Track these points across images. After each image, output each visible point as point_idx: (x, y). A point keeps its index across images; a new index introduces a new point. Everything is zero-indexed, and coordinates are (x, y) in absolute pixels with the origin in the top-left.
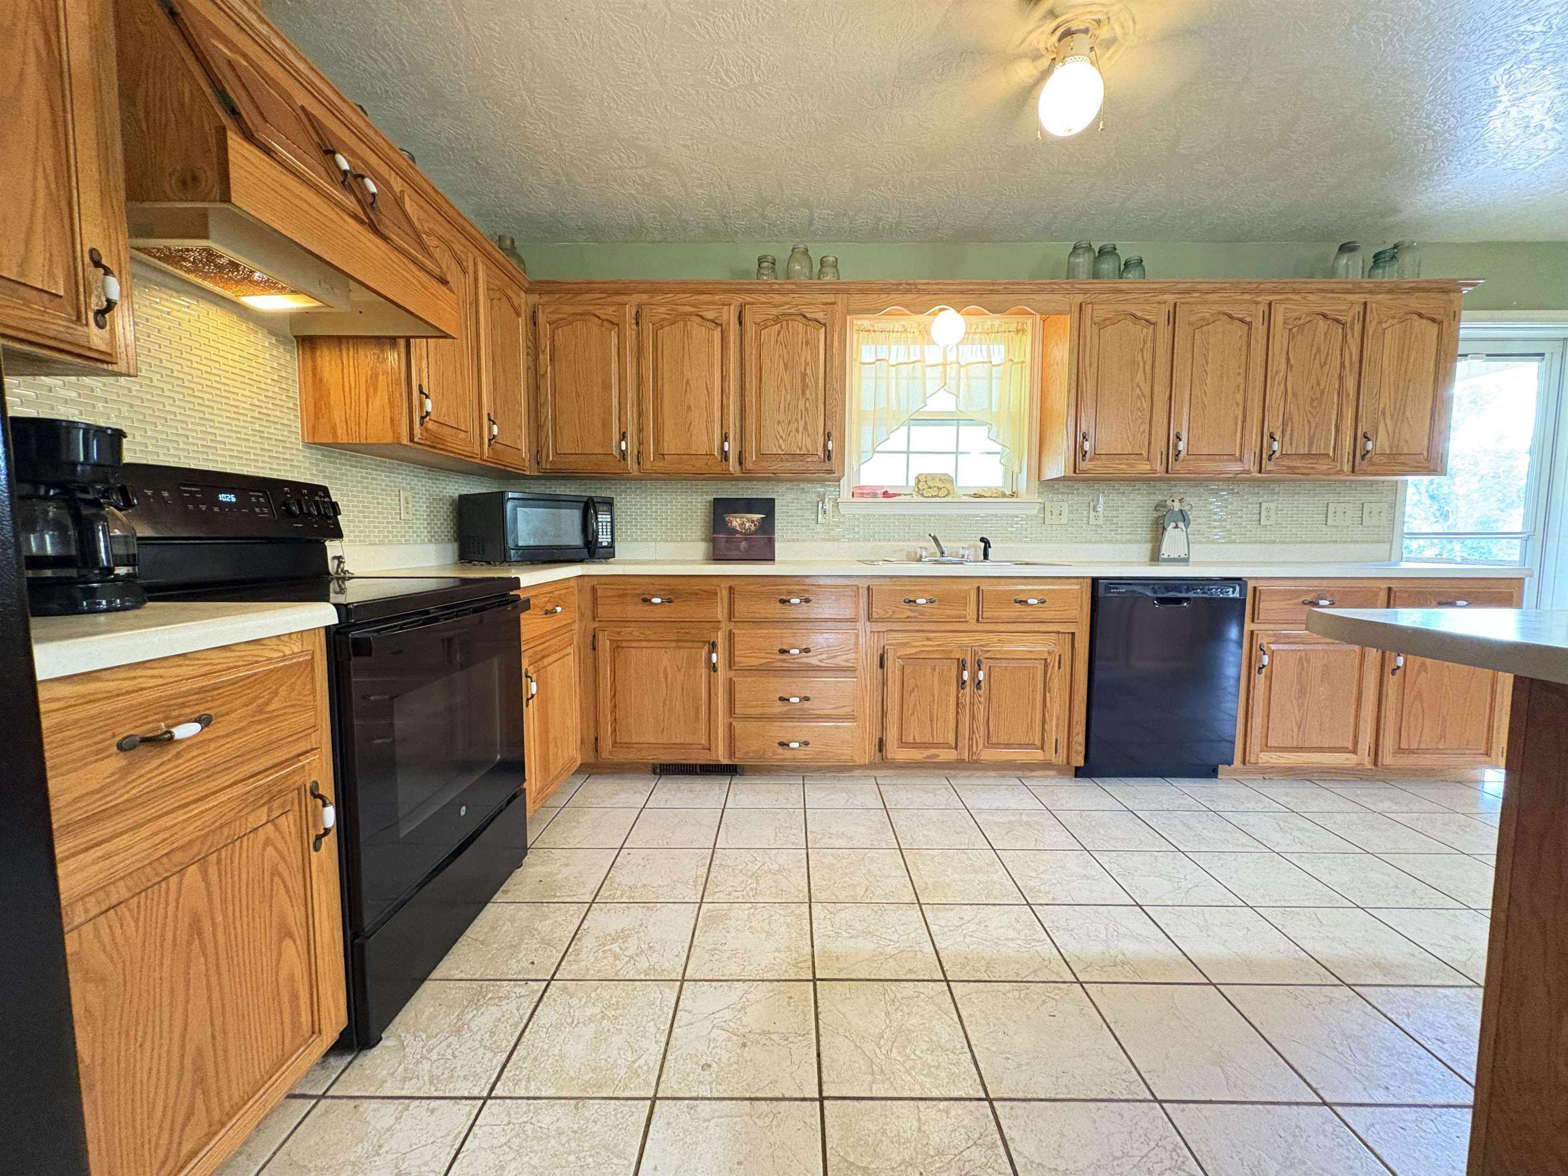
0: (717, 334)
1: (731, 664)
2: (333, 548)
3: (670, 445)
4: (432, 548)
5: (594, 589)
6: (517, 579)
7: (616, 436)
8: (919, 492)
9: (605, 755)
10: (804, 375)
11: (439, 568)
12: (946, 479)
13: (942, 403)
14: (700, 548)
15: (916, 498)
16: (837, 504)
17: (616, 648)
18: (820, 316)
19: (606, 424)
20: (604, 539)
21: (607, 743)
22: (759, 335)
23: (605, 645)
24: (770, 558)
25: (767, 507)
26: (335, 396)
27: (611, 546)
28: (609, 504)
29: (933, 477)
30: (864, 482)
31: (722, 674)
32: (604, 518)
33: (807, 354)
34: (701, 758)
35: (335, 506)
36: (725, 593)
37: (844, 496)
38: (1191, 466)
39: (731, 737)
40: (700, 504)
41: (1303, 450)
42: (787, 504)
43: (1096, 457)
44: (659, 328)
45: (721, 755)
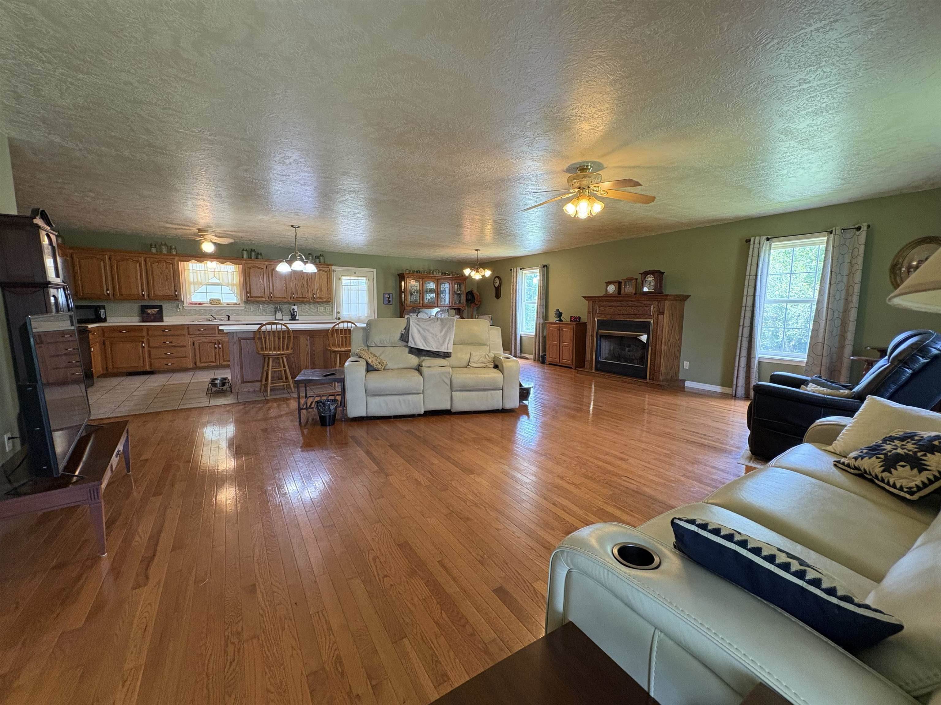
0: (138, 265)
1: (149, 346)
3: (124, 292)
5: (103, 330)
6: (87, 327)
7: (105, 289)
8: (210, 303)
9: (110, 370)
10: (167, 276)
12: (219, 300)
13: (215, 281)
14: (137, 319)
15: (210, 305)
16: (183, 307)
17: (112, 344)
18: (171, 262)
19: (101, 287)
20: (103, 316)
21: (111, 368)
22: (152, 266)
23: (108, 344)
24: (162, 321)
25: (160, 307)
27: (106, 318)
28: (104, 308)
29: (215, 299)
31: (146, 349)
32: (102, 311)
33: (167, 271)
34: (142, 370)
36: (146, 330)
37: (185, 304)
38: (275, 299)
39: (151, 365)
40: (136, 307)
41: (301, 296)
42: (167, 307)
43: (251, 297)
44: (118, 262)
45: (148, 368)
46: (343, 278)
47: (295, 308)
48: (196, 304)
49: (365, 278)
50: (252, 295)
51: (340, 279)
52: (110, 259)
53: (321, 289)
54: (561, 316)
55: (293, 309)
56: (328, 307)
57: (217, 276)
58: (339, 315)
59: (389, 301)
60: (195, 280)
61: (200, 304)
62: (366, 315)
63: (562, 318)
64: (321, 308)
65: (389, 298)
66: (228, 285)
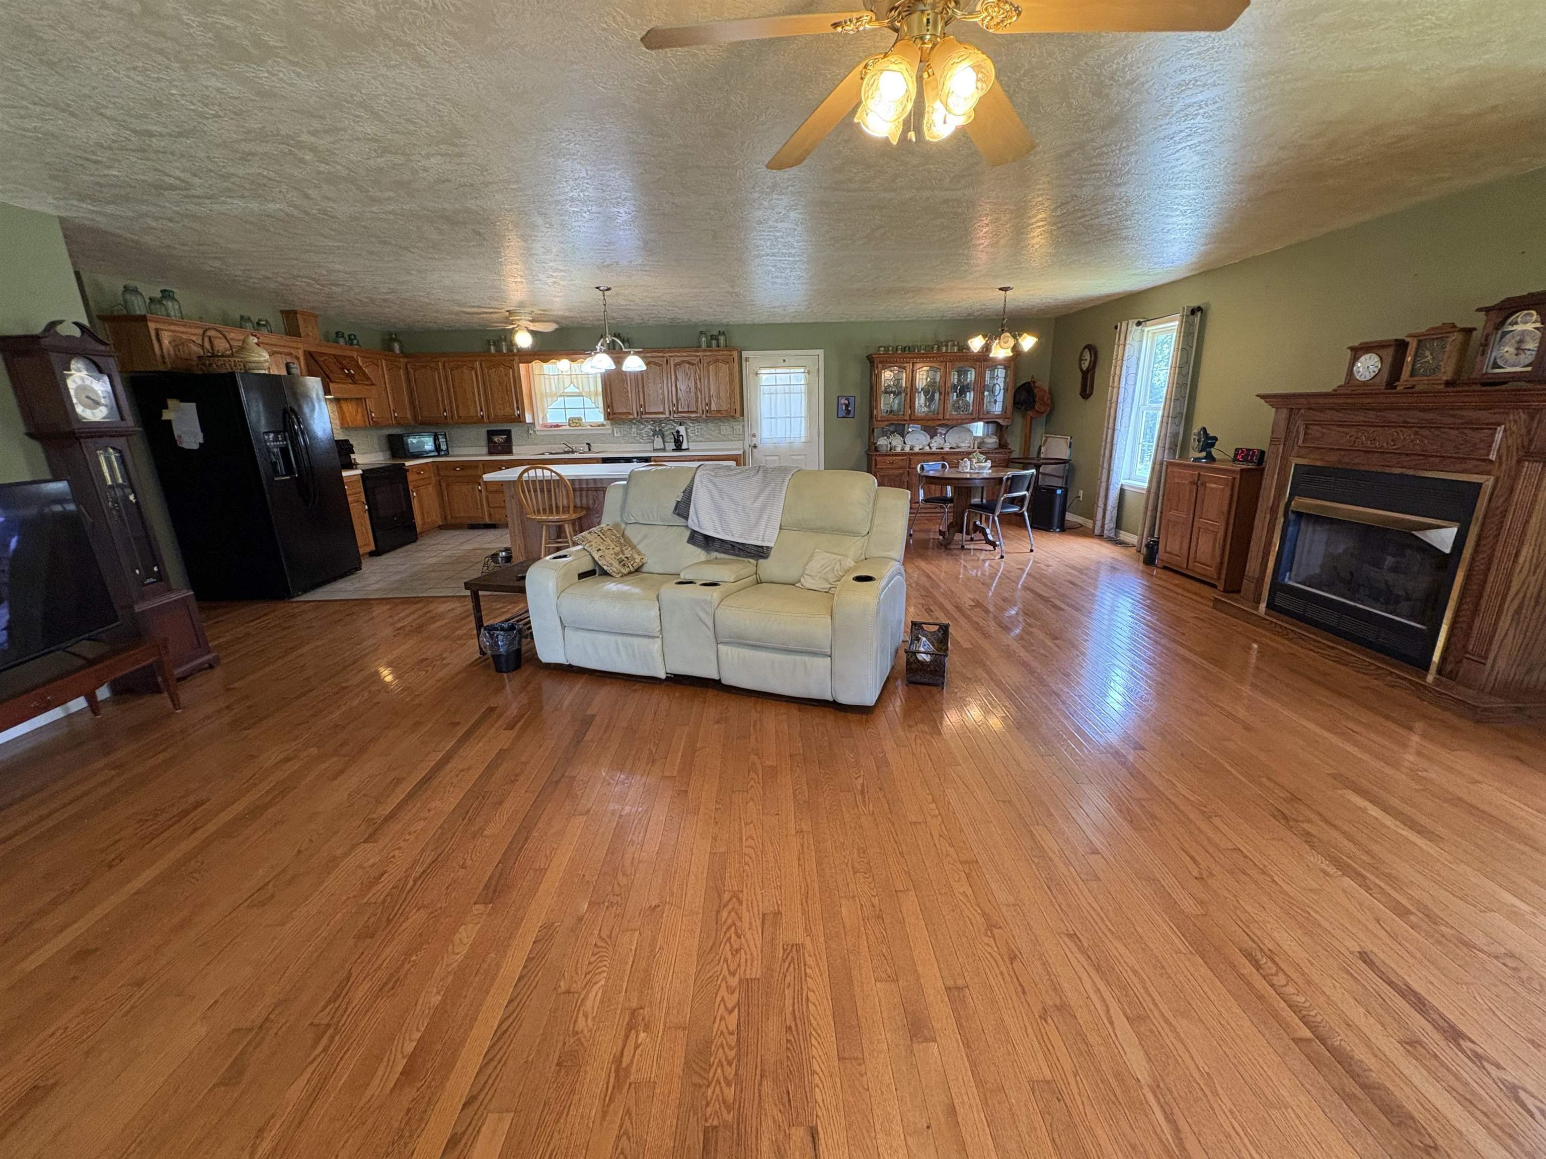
0: (473, 372)
1: (486, 490)
2: (353, 456)
3: (463, 413)
4: (381, 454)
5: (439, 467)
6: (404, 465)
7: (442, 410)
8: (570, 425)
9: (449, 521)
10: (507, 387)
11: (385, 460)
12: (580, 419)
13: (572, 389)
14: (485, 450)
15: (568, 427)
16: (534, 431)
17: (448, 485)
18: (509, 365)
19: (438, 406)
20: (444, 447)
21: (449, 517)
22: (488, 372)
23: (444, 485)
24: (510, 452)
25: (508, 433)
26: (347, 414)
27: (447, 449)
28: (444, 435)
29: (575, 418)
30: (550, 421)
31: (484, 493)
32: (442, 440)
33: (506, 379)
34: (481, 522)
35: (352, 446)
36: (481, 466)
37: (537, 428)
38: (647, 416)
39: (490, 515)
40: (481, 433)
41: (686, 410)
42: (516, 432)
43: (615, 414)
44: (452, 371)
45: (487, 521)
46: (763, 371)
47: (682, 429)
48: (551, 427)
49: (802, 370)
50: (616, 411)
51: (757, 374)
52: (444, 366)
53: (719, 398)
54: (1213, 445)
55: (678, 432)
56: (738, 427)
57: (575, 381)
58: (755, 441)
59: (849, 412)
60: (548, 391)
61: (557, 426)
62: (803, 439)
63: (1213, 451)
64: (725, 428)
65: (847, 406)
66: (589, 395)
